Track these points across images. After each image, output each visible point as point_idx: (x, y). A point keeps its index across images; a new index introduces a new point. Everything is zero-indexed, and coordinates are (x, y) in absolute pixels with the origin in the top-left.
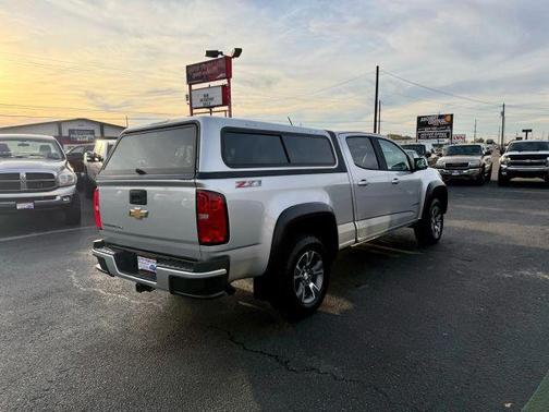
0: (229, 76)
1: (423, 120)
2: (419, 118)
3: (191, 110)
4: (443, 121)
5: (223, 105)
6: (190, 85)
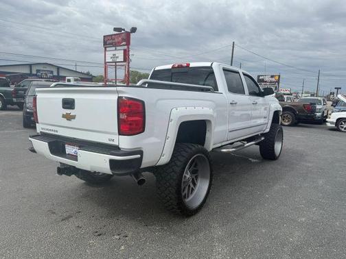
0: (128, 44)
1: (261, 78)
2: (259, 76)
3: (106, 63)
4: (273, 79)
5: (124, 62)
6: (105, 48)
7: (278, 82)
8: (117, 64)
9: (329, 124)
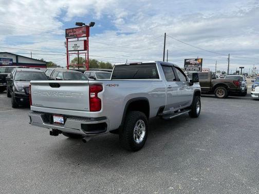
0: (88, 36)
1: (187, 61)
2: (185, 60)
3: (68, 52)
5: (84, 50)
6: (67, 39)
7: (201, 64)
8: (79, 52)
9: (253, 96)
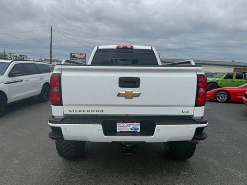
1: (73, 55)
2: (71, 53)
4: (82, 56)
7: (85, 58)
